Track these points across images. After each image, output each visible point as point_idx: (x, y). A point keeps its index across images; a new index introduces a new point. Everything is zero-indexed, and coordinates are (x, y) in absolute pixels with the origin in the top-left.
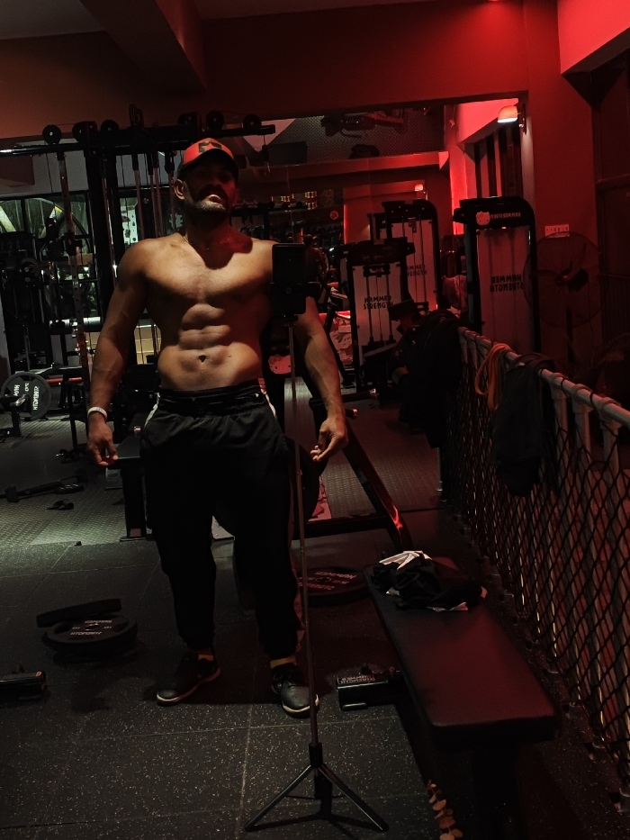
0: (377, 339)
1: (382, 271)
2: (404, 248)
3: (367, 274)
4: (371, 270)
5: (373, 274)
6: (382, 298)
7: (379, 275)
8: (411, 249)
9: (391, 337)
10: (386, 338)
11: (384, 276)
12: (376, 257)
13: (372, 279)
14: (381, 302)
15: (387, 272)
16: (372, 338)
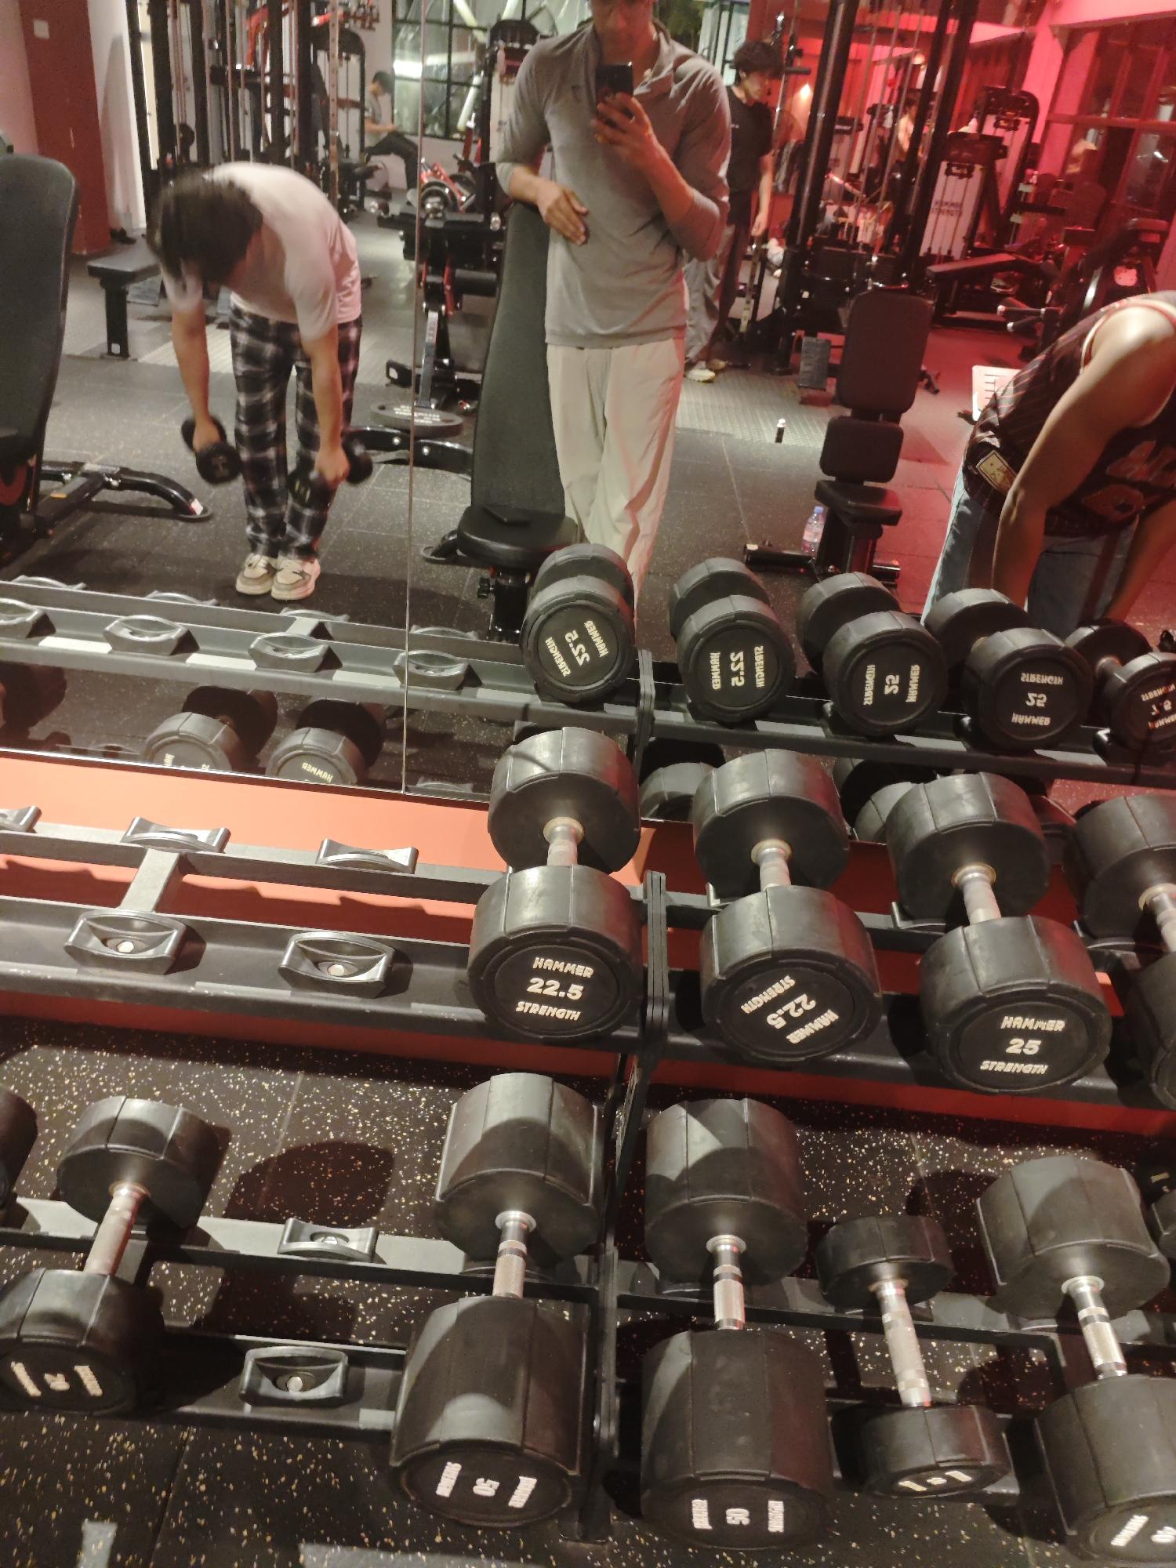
0: (934, 251)
1: (965, 172)
2: (997, 148)
3: (948, 173)
4: (954, 170)
5: (954, 174)
6: (952, 204)
7: (961, 176)
8: (1003, 152)
9: (950, 252)
10: (944, 253)
11: (965, 179)
12: (965, 154)
13: (952, 178)
14: (952, 209)
15: (969, 175)
16: (930, 249)
